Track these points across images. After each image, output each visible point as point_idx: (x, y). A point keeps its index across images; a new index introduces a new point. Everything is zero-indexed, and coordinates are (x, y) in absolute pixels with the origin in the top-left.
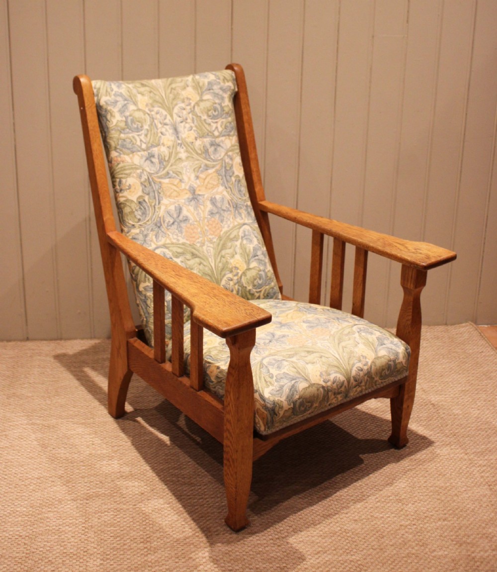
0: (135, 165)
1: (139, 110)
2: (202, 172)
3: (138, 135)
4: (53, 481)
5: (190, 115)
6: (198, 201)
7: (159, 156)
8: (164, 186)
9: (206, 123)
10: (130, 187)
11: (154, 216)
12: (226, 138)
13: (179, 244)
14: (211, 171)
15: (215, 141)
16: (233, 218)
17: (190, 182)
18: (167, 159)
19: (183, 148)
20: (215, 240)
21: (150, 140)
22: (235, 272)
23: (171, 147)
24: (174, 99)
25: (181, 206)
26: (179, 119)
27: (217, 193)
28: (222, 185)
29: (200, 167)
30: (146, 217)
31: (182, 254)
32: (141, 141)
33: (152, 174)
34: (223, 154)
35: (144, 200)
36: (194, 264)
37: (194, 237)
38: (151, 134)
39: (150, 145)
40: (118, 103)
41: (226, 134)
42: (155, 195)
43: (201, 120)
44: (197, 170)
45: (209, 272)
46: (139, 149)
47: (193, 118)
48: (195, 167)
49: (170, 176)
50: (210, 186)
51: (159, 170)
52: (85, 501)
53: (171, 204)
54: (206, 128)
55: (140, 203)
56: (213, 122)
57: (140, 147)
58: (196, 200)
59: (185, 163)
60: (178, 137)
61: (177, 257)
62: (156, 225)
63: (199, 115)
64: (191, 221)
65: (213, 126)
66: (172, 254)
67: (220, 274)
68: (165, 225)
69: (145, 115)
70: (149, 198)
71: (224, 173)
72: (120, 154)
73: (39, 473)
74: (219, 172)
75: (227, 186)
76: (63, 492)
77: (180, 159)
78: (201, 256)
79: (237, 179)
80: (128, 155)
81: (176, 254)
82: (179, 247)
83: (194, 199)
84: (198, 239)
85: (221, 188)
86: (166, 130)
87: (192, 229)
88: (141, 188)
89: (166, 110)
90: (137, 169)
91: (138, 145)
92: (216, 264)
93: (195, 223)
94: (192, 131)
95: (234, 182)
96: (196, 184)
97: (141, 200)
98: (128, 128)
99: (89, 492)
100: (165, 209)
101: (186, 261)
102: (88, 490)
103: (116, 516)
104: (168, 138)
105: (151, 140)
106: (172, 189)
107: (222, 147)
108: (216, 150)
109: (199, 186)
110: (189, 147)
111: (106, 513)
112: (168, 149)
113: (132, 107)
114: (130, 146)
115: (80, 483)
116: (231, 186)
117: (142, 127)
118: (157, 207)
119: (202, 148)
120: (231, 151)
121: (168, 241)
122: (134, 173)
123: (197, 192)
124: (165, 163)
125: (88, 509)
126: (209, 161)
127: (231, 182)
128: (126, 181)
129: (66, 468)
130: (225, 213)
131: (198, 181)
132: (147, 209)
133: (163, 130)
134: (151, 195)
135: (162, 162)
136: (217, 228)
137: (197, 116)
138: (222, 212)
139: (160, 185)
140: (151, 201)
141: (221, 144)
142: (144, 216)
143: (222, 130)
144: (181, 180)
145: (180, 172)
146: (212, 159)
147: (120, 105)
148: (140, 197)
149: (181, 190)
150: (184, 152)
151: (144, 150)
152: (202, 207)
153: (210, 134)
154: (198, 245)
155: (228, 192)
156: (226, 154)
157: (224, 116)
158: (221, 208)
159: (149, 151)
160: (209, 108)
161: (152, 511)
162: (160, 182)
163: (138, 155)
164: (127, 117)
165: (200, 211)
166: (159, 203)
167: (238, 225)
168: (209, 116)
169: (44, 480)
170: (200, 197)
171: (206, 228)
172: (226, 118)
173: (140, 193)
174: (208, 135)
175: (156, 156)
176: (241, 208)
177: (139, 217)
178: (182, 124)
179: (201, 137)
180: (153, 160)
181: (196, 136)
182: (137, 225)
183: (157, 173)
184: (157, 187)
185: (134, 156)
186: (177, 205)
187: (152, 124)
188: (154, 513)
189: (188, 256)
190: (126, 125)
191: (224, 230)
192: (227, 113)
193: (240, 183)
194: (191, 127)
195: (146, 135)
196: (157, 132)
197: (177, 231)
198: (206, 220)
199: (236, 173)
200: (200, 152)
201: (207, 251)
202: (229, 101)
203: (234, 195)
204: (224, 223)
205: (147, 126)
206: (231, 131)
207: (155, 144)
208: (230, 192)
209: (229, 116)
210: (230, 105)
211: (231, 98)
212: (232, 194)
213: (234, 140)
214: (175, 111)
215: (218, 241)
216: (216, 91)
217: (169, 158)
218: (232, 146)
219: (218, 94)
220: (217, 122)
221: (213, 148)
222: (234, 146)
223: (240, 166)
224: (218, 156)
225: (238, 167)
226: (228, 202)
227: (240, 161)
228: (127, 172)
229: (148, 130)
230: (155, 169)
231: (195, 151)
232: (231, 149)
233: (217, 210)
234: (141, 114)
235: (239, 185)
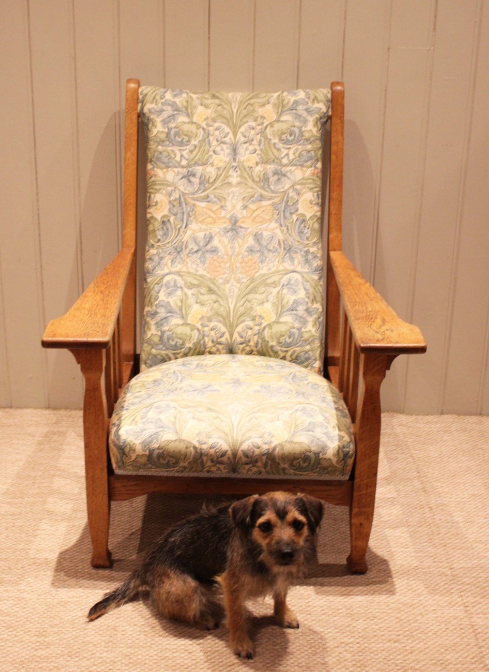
0: (167, 181)
1: (192, 123)
2: (253, 202)
3: (180, 150)
5: (259, 137)
6: (237, 233)
7: (201, 176)
9: (275, 148)
10: (157, 203)
11: (176, 240)
12: (296, 169)
13: (197, 275)
14: (264, 203)
15: (281, 170)
16: (278, 261)
17: (234, 211)
18: (211, 181)
19: (237, 172)
20: (244, 280)
21: (195, 157)
22: (258, 321)
23: (222, 169)
24: (245, 116)
25: (213, 235)
26: (243, 139)
27: (266, 229)
28: (276, 221)
29: (253, 196)
30: (166, 238)
31: (198, 286)
32: (182, 156)
33: (186, 194)
34: (287, 186)
35: (169, 221)
36: (208, 300)
37: (218, 272)
38: (199, 151)
39: (193, 162)
40: (164, 113)
41: (298, 163)
42: (183, 218)
43: (269, 143)
45: (224, 314)
46: (177, 165)
47: (260, 141)
48: (246, 195)
49: (209, 199)
50: (258, 219)
51: (197, 191)
53: (200, 230)
54: (273, 153)
55: (163, 222)
56: (284, 148)
57: (179, 163)
58: (235, 232)
59: (235, 189)
60: (234, 159)
61: (189, 288)
62: (176, 249)
63: (269, 137)
64: (220, 254)
65: (283, 152)
66: (185, 284)
67: (238, 319)
69: (198, 128)
70: (175, 220)
71: (283, 208)
72: (154, 167)
74: (275, 206)
75: (282, 223)
77: (229, 183)
78: (220, 293)
79: (301, 218)
80: (162, 169)
81: (190, 285)
82: (195, 278)
83: (232, 229)
84: (223, 274)
85: (274, 225)
86: (222, 149)
88: (168, 207)
89: (230, 127)
90: (169, 186)
91: (176, 161)
92: (237, 307)
93: (225, 257)
94: (255, 155)
95: (294, 221)
96: (239, 212)
97: (166, 220)
98: (168, 140)
100: (192, 234)
101: (199, 295)
105: (197, 157)
106: (206, 214)
107: (289, 178)
108: (279, 180)
109: (244, 217)
110: (246, 172)
112: (217, 170)
113: (182, 119)
114: (166, 160)
116: (289, 225)
117: (189, 141)
118: (182, 230)
119: (262, 176)
120: (299, 184)
121: (184, 269)
122: (164, 189)
124: (207, 185)
126: (267, 191)
127: (291, 220)
128: (154, 197)
130: (270, 253)
131: (244, 212)
132: (170, 230)
133: (218, 149)
134: (178, 216)
135: (204, 183)
136: (253, 267)
137: (266, 138)
138: (266, 251)
140: (176, 222)
141: (288, 174)
142: (165, 237)
143: (294, 159)
144: (222, 207)
145: (224, 198)
146: (271, 190)
147: (165, 115)
148: (165, 216)
149: (218, 217)
150: (237, 177)
151: (183, 167)
152: (240, 241)
153: (276, 161)
155: (282, 231)
156: (293, 186)
157: (302, 142)
158: (266, 247)
159: (190, 169)
160: (284, 131)
162: (194, 205)
163: (174, 171)
164: (171, 129)
165: (236, 245)
166: (186, 227)
167: (282, 270)
168: (281, 140)
170: (242, 230)
171: (238, 265)
172: (303, 144)
173: (166, 212)
174: (273, 161)
175: (198, 176)
176: (296, 252)
177: (159, 237)
178: (245, 146)
179: (262, 163)
180: (192, 179)
181: (258, 161)
182: (156, 245)
183: (193, 194)
185: (168, 171)
187: (204, 141)
189: (203, 290)
190: (167, 137)
191: (261, 272)
192: (307, 140)
193: (304, 223)
194: (255, 151)
195: (191, 152)
196: (208, 151)
197: (199, 261)
198: (241, 256)
199: (301, 211)
200: (257, 179)
201: (230, 290)
202: (314, 126)
203: (290, 235)
204: (264, 264)
205: (197, 141)
206: (306, 161)
207: (200, 162)
208: (285, 231)
209: (310, 143)
210: (315, 130)
211: (318, 122)
212: (287, 234)
213: (309, 172)
214: (242, 129)
215: (248, 282)
216: (300, 112)
217: (215, 180)
218: (303, 179)
219: (300, 116)
220: (289, 148)
221: (276, 178)
222: (306, 179)
223: (312, 204)
224: (280, 188)
225: (307, 205)
226: (279, 242)
227: (313, 199)
228: (157, 187)
229: (195, 146)
230: (191, 190)
231: (252, 177)
232: (300, 182)
233: (260, 248)
234: (193, 128)
235: (302, 225)
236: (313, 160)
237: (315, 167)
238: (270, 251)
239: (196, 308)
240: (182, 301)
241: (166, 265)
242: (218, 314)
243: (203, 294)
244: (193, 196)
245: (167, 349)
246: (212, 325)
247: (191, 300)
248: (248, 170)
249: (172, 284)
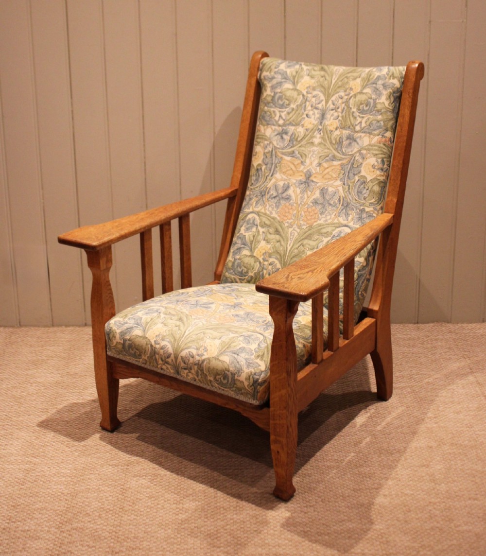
1: (295, 89)
2: (327, 161)
3: (280, 111)
5: (343, 105)
6: (309, 186)
7: (292, 134)
8: (283, 162)
9: (353, 116)
11: (263, 185)
12: (365, 136)
13: (270, 217)
14: (335, 163)
15: (353, 135)
16: (335, 215)
17: (311, 167)
18: (299, 139)
19: (320, 134)
20: (304, 227)
21: (290, 118)
24: (339, 87)
25: (290, 185)
26: (331, 107)
27: (332, 186)
28: (341, 180)
31: (269, 226)
32: (280, 116)
33: (277, 148)
34: (356, 150)
35: (261, 169)
37: (286, 217)
38: (295, 114)
39: (288, 122)
40: (274, 80)
41: (367, 131)
42: (271, 168)
43: (349, 112)
44: (324, 158)
45: (282, 253)
46: (275, 123)
47: (344, 108)
48: (322, 154)
49: (294, 155)
50: (327, 176)
51: (286, 147)
53: (282, 180)
55: (257, 170)
56: (359, 116)
57: (277, 122)
58: (307, 185)
59: (315, 149)
60: (321, 123)
61: (262, 227)
62: (261, 193)
63: (351, 106)
64: (291, 201)
65: (357, 120)
66: (260, 222)
67: (291, 259)
68: (267, 196)
69: (299, 95)
70: (266, 169)
71: (348, 169)
72: (260, 124)
74: (343, 166)
75: (346, 182)
77: (312, 143)
78: (283, 235)
79: (362, 180)
80: (264, 125)
81: (263, 224)
82: (269, 219)
83: (305, 182)
85: (338, 183)
86: (314, 114)
87: (289, 209)
88: (262, 158)
89: (325, 96)
90: (266, 140)
91: (275, 120)
92: (293, 249)
93: (295, 205)
94: (337, 120)
95: (356, 181)
96: (314, 168)
97: (259, 168)
98: (273, 103)
101: (268, 233)
104: (311, 121)
105: (292, 119)
106: (289, 166)
107: (358, 143)
108: (350, 144)
109: (316, 173)
112: (305, 131)
113: (287, 85)
114: (268, 119)
116: (351, 185)
117: (289, 104)
118: (268, 178)
119: (338, 139)
120: (365, 149)
121: (263, 210)
122: (262, 143)
123: (312, 178)
124: (295, 143)
126: (339, 153)
127: (353, 180)
128: (256, 148)
130: (330, 207)
131: (318, 168)
132: (260, 177)
133: (311, 113)
134: (268, 166)
136: (313, 217)
137: (348, 107)
138: (327, 205)
139: (280, 160)
140: (266, 171)
141: (358, 140)
142: (256, 182)
143: (365, 127)
144: (302, 162)
145: (306, 155)
146: (342, 152)
147: (274, 82)
148: (259, 165)
149: (297, 171)
150: (319, 138)
151: (279, 126)
152: (309, 193)
153: (351, 127)
154: (286, 225)
155: (344, 189)
156: (359, 151)
157: (374, 112)
158: (328, 201)
159: (285, 128)
160: (363, 102)
162: (281, 158)
163: (272, 129)
164: (277, 93)
165: (305, 196)
166: (272, 175)
167: (336, 224)
168: (358, 109)
170: (313, 184)
171: (303, 213)
172: (374, 115)
173: (261, 161)
174: (349, 127)
175: (290, 134)
176: (352, 209)
177: (253, 182)
178: (332, 112)
179: (341, 128)
180: (285, 136)
183: (283, 149)
184: (277, 161)
185: (267, 128)
186: (286, 183)
187: (301, 105)
189: (272, 230)
190: (272, 100)
191: (319, 222)
192: (378, 111)
193: (364, 184)
194: (338, 116)
195: (289, 113)
196: (303, 114)
197: (274, 205)
198: (306, 206)
199: (363, 173)
200: (334, 142)
201: (291, 233)
202: (387, 99)
203: (350, 193)
204: (323, 216)
205: (295, 105)
206: (375, 130)
207: (294, 123)
208: (347, 189)
209: (381, 114)
210: (387, 103)
211: (391, 96)
212: (348, 192)
213: (376, 139)
214: (333, 98)
215: (307, 229)
216: (378, 86)
217: (302, 139)
218: (370, 145)
219: (377, 89)
220: (363, 117)
221: (348, 142)
222: (372, 146)
223: (374, 168)
224: (349, 151)
225: (369, 169)
226: (340, 198)
227: (376, 164)
228: (259, 140)
229: (293, 109)
230: (282, 145)
231: (330, 139)
232: (367, 147)
233: (323, 202)
234: (295, 94)
235: (362, 186)
236: (381, 130)
237: (383, 136)
238: (330, 204)
239: (263, 243)
240: (254, 236)
241: (252, 205)
242: (277, 252)
243: (270, 234)
244: (282, 151)
245: (236, 274)
246: (271, 260)
247: (261, 237)
248: (329, 132)
249: (251, 221)
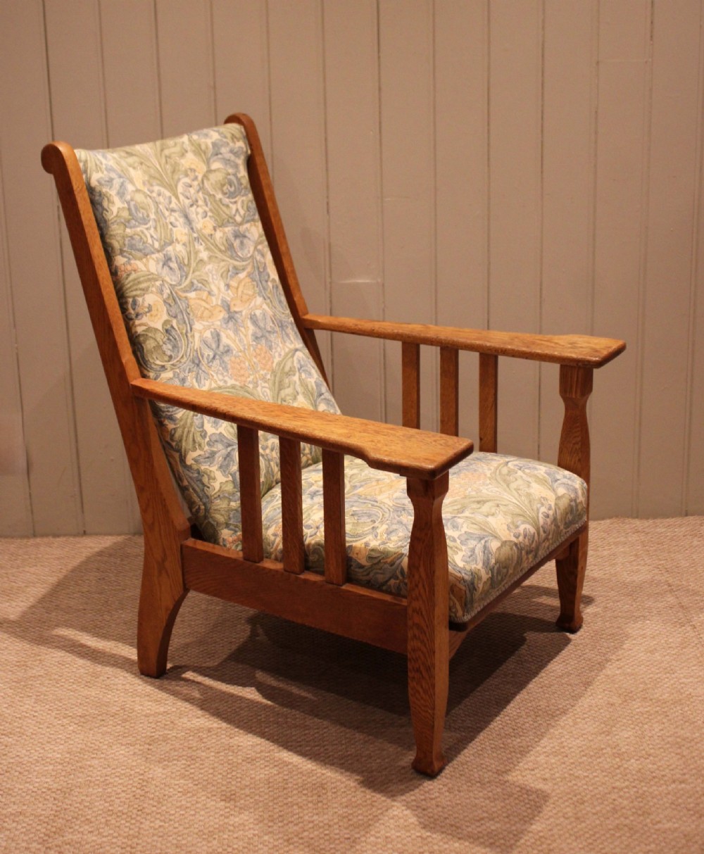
0: (152, 274)
2: (232, 277)
4: (103, 720)
8: (192, 302)
9: (223, 204)
10: (150, 308)
14: (242, 276)
17: (221, 294)
19: (201, 244)
20: (269, 377)
21: (161, 236)
23: (188, 244)
24: (173, 172)
25: (218, 330)
26: (187, 202)
29: (229, 271)
33: (174, 285)
37: (243, 375)
40: (114, 182)
44: (226, 275)
48: (222, 271)
49: (195, 287)
51: (181, 280)
52: (147, 746)
53: (205, 329)
54: (224, 212)
58: (234, 321)
60: (192, 229)
62: (193, 362)
68: (204, 362)
72: (129, 259)
73: (84, 710)
76: (117, 734)
77: (201, 260)
80: (140, 259)
83: (230, 318)
84: (249, 377)
86: (176, 219)
87: (239, 364)
89: (168, 189)
94: (208, 218)
96: (225, 294)
99: (153, 734)
100: (200, 336)
102: (152, 732)
103: (189, 766)
104: (181, 230)
105: (163, 236)
106: (201, 306)
109: (232, 299)
110: (209, 241)
111: (175, 762)
112: (185, 247)
113: (130, 187)
115: (141, 723)
117: (148, 216)
119: (225, 243)
123: (233, 308)
124: (185, 269)
125: (150, 756)
128: (144, 300)
129: (123, 703)
133: (173, 219)
134: (179, 317)
135: (182, 267)
138: (267, 335)
139: (188, 302)
142: (176, 350)
144: (209, 293)
145: (206, 281)
149: (212, 307)
151: (158, 251)
154: (251, 386)
159: (164, 252)
161: (243, 761)
162: (186, 298)
163: (153, 259)
166: (191, 329)
169: (91, 719)
170: (238, 316)
175: (173, 259)
177: (169, 353)
178: (193, 209)
180: (171, 265)
181: (215, 225)
182: (168, 365)
183: (180, 284)
184: (184, 306)
185: (148, 260)
186: (213, 330)
188: (244, 763)
190: (129, 214)
195: (156, 229)
197: (221, 368)
198: (252, 349)
200: (223, 248)
201: (263, 393)
204: (273, 351)
207: (168, 241)
215: (273, 378)
217: (188, 260)
229: (155, 221)
230: (176, 279)
231: (216, 247)
233: (262, 333)
234: (142, 197)
244: (180, 287)
248: (209, 238)
